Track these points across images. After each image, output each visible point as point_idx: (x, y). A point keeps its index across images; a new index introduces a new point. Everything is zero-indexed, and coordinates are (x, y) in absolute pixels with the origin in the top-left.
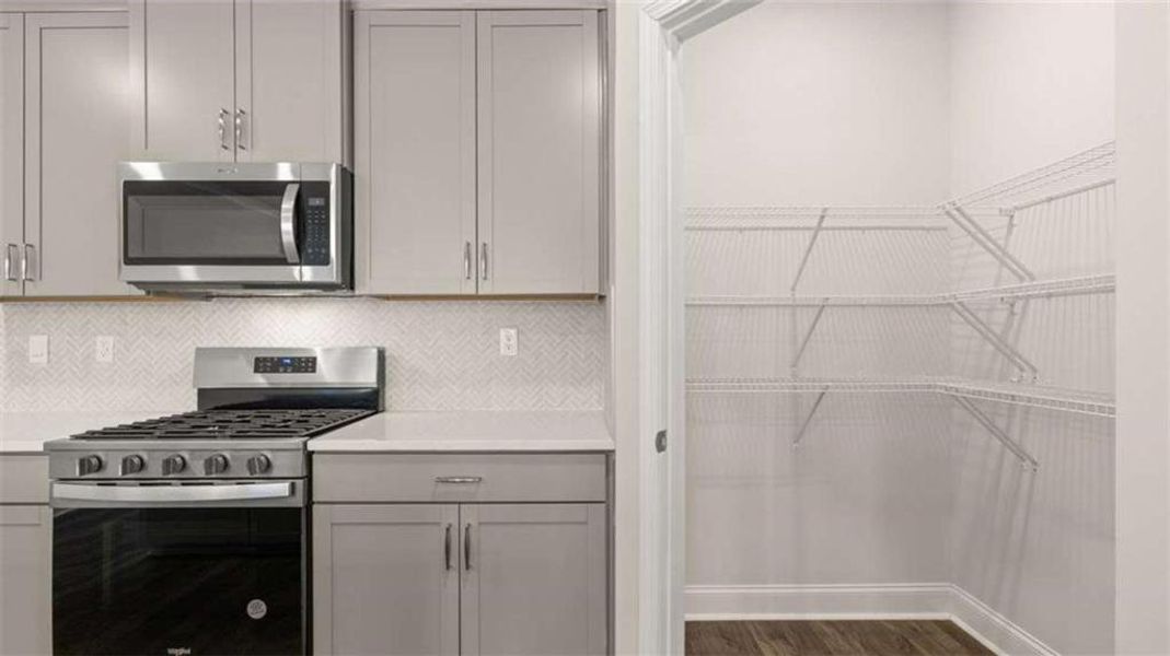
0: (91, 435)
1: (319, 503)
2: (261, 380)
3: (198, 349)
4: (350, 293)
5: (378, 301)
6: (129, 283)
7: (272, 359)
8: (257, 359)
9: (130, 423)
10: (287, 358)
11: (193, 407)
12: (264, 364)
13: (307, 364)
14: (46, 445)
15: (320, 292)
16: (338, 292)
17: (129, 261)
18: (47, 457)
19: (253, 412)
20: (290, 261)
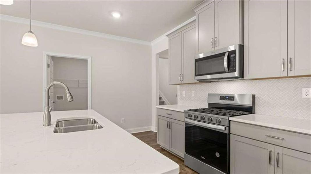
0: (190, 110)
1: (232, 134)
2: (222, 102)
3: (208, 94)
4: (242, 79)
5: (253, 80)
6: (196, 80)
7: (224, 97)
8: (220, 97)
9: (196, 109)
10: (227, 97)
11: (207, 107)
12: (222, 98)
13: (232, 98)
14: (184, 111)
15: (234, 79)
16: (239, 79)
17: (196, 75)
18: (184, 113)
19: (219, 109)
20: (226, 72)
